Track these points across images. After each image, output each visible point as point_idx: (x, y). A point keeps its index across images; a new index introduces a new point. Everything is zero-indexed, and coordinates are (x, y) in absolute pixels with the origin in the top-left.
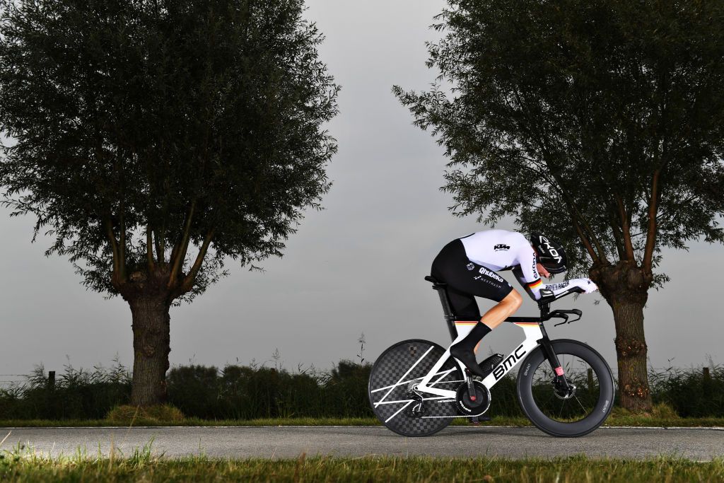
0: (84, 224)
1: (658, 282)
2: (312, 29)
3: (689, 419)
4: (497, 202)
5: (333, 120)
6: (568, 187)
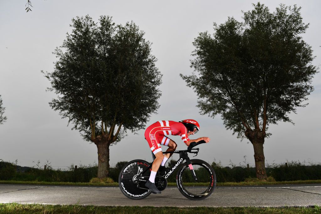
0: (83, 120)
1: (268, 136)
2: (154, 57)
4: (214, 110)
5: (161, 85)
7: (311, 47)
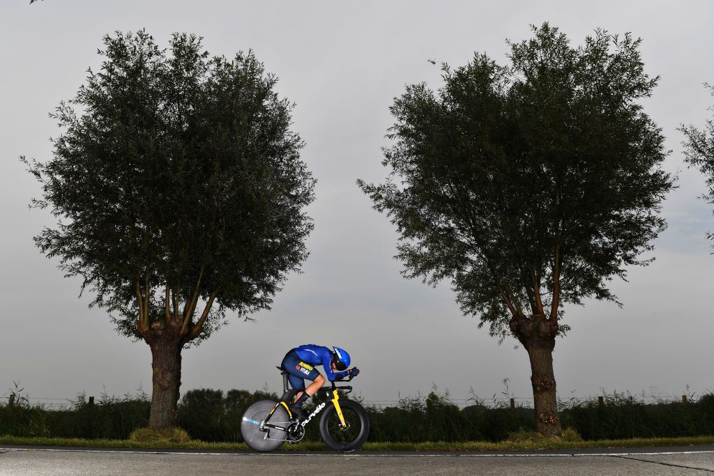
0: (119, 284)
1: (563, 331)
2: (297, 138)
3: (590, 442)
4: (437, 268)
5: (311, 205)
6: (492, 256)
7: (661, 130)
